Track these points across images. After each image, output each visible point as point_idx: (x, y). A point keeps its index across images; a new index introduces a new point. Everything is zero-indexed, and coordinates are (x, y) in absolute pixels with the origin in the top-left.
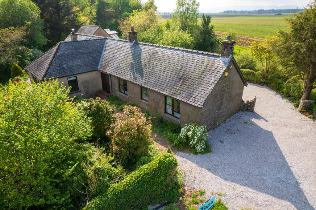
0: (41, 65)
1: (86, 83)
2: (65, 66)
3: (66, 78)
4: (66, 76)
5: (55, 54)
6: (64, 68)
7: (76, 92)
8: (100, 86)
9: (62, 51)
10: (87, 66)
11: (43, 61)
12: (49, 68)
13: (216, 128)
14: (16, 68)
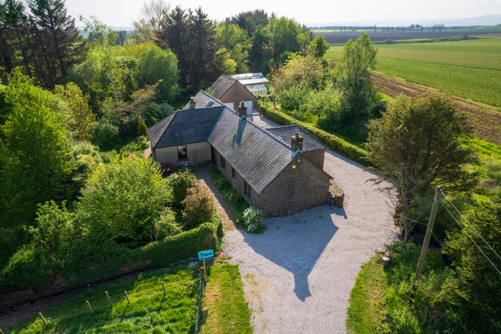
0: (158, 131)
1: (195, 152)
2: (176, 135)
3: (176, 146)
4: (176, 145)
5: (171, 123)
6: (176, 137)
7: (184, 161)
8: (210, 157)
9: (178, 120)
10: (197, 137)
11: (160, 128)
12: (162, 136)
13: (287, 216)
14: (142, 127)
